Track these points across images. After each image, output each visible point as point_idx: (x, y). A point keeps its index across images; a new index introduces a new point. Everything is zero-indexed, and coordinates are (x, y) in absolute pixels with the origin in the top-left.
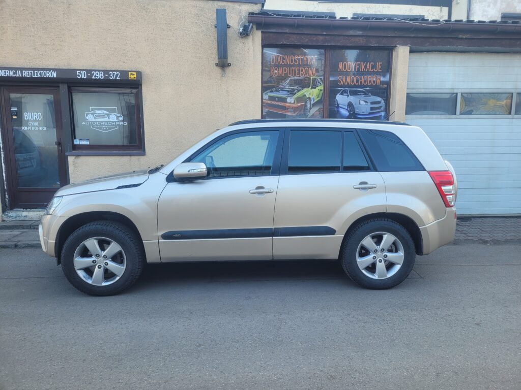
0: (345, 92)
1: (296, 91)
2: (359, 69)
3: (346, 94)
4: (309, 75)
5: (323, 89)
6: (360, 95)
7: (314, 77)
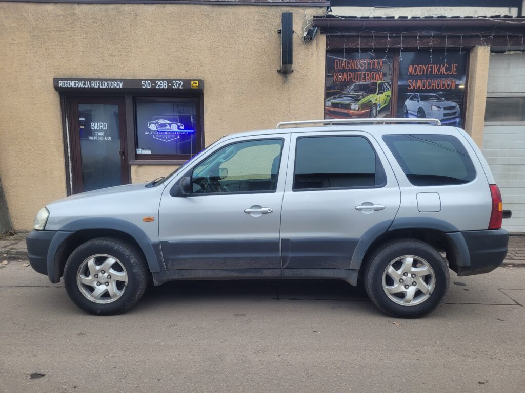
0: (416, 97)
1: (361, 97)
2: (431, 72)
3: (417, 100)
4: (375, 79)
5: (390, 94)
6: (433, 100)
7: (381, 82)
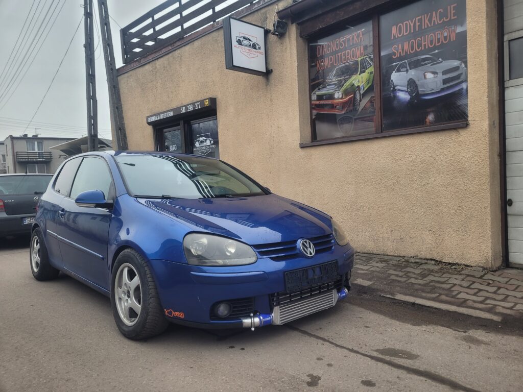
0: (403, 66)
2: (420, 26)
3: (405, 69)
4: (356, 57)
5: (373, 70)
6: (426, 64)
7: (363, 57)
